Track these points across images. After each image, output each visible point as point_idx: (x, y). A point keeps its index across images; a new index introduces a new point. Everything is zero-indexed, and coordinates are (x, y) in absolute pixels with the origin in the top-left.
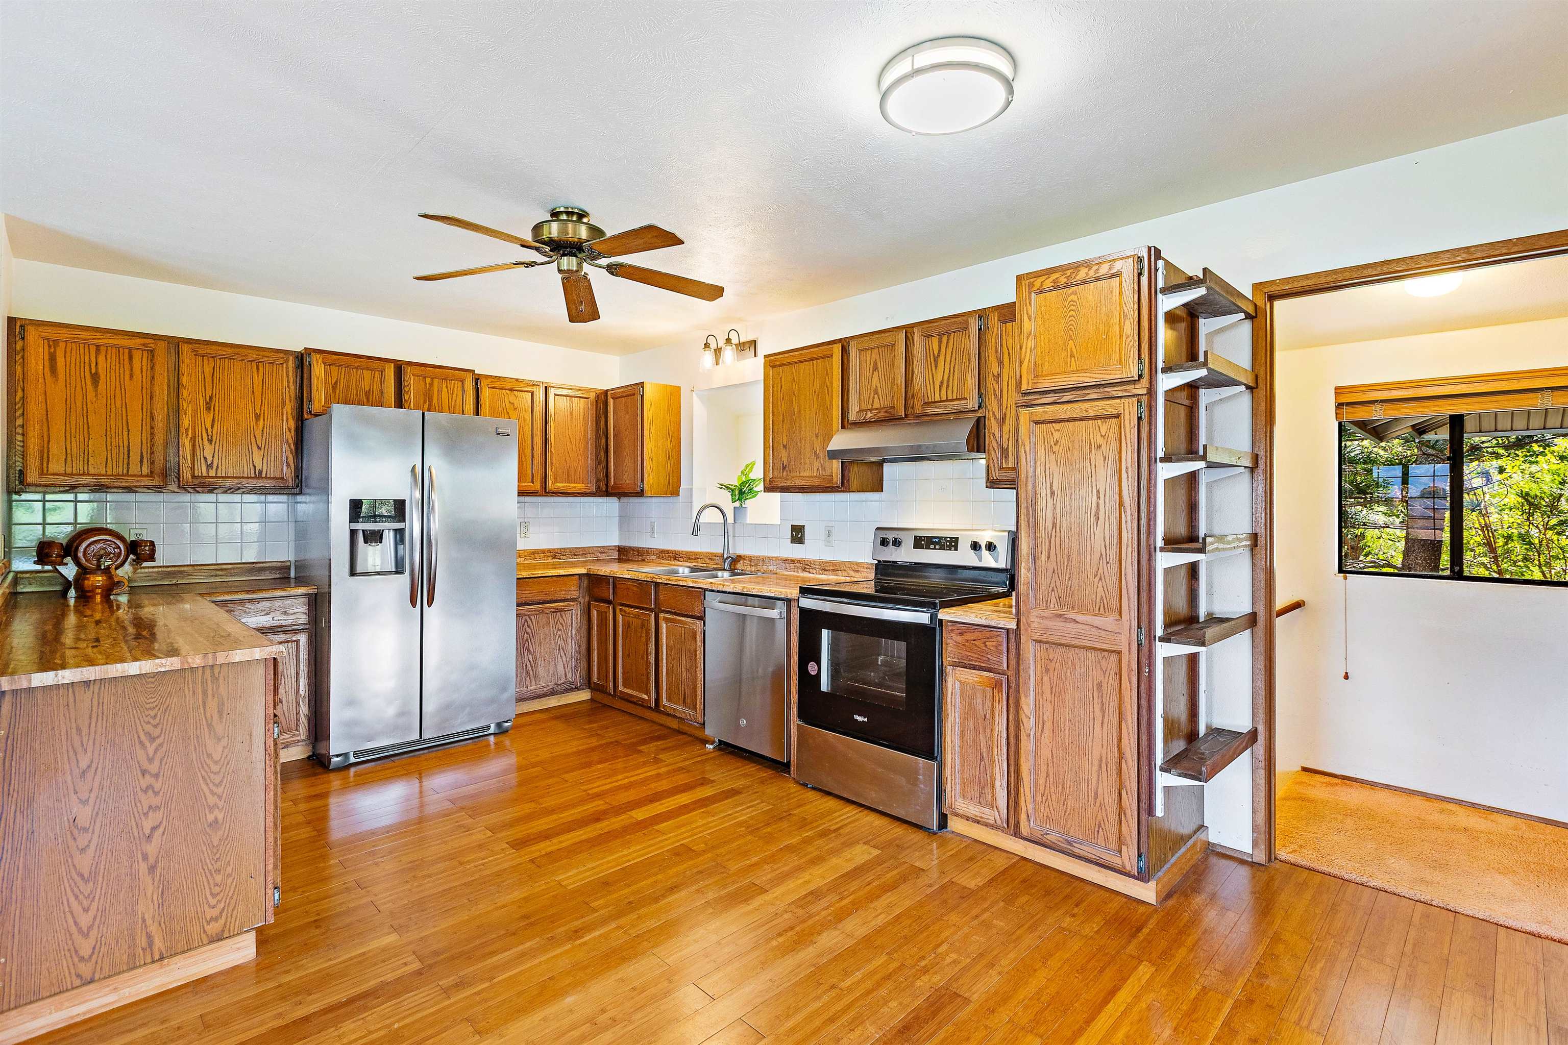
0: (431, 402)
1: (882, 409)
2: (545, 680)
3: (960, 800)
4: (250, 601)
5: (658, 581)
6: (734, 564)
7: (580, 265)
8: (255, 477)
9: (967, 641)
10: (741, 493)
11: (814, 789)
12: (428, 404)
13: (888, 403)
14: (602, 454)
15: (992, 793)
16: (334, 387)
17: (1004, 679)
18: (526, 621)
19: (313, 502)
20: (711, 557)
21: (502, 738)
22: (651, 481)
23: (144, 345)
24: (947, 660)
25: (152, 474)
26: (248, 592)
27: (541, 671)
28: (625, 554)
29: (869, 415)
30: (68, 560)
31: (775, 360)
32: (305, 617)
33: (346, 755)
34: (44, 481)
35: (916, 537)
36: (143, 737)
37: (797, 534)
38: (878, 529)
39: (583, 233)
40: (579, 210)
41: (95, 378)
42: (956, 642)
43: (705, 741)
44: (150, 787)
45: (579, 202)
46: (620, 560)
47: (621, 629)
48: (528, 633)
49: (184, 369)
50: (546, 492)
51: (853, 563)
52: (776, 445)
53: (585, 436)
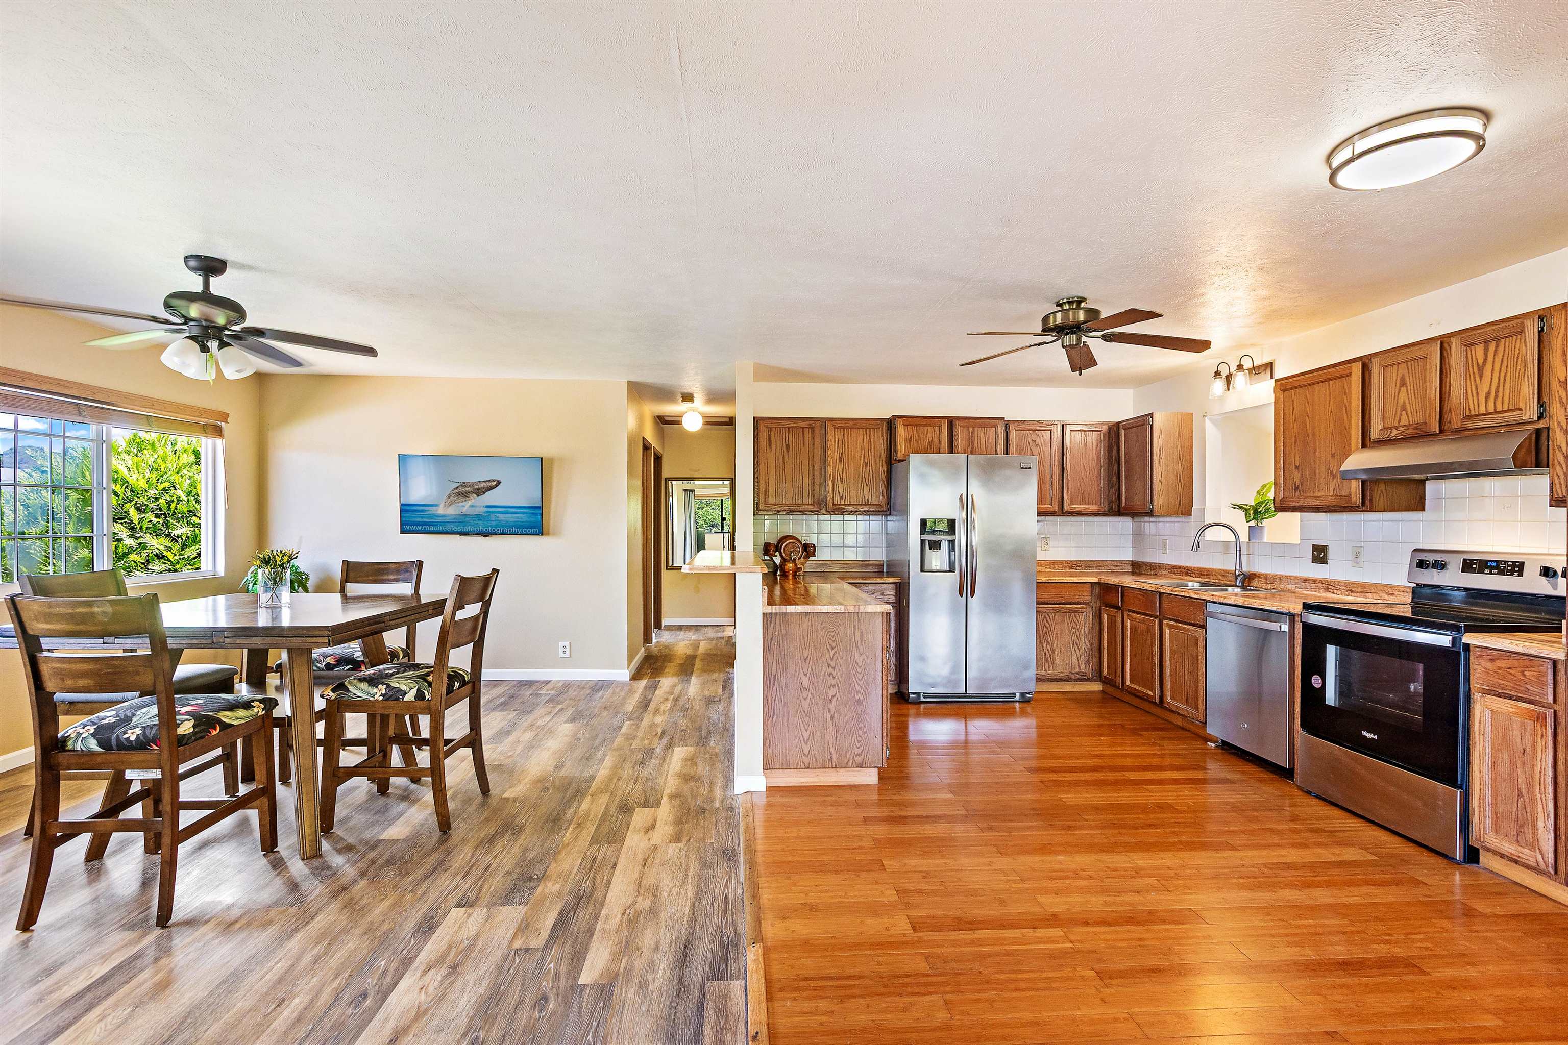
0: (973, 445)
1: (1410, 425)
2: (1061, 667)
3: (1492, 834)
4: (864, 584)
5: (1162, 591)
6: (1247, 580)
7: (1079, 339)
8: (865, 504)
9: (1500, 668)
10: (1256, 512)
11: (1318, 797)
12: (971, 449)
13: (1417, 418)
14: (1114, 479)
15: (1534, 833)
16: (910, 440)
17: (1549, 714)
18: (1045, 617)
19: (899, 521)
20: (1224, 573)
21: (1025, 705)
22: (1160, 503)
23: (809, 425)
24: (1475, 685)
25: (813, 504)
26: (862, 578)
27: (1057, 659)
28: (1137, 568)
29: (1395, 432)
30: (777, 553)
31: (1286, 384)
32: (893, 598)
33: (918, 694)
34: (766, 508)
35: (1465, 560)
36: (828, 647)
37: (1320, 554)
38: (1416, 550)
39: (1081, 316)
40: (1078, 298)
41: (788, 447)
42: (1485, 669)
43: (1207, 739)
44: (830, 674)
45: (1076, 293)
46: (1133, 573)
47: (1128, 632)
48: (1047, 628)
49: (829, 437)
50: (1062, 513)
51: (1386, 586)
52: (1287, 466)
53: (1098, 464)
